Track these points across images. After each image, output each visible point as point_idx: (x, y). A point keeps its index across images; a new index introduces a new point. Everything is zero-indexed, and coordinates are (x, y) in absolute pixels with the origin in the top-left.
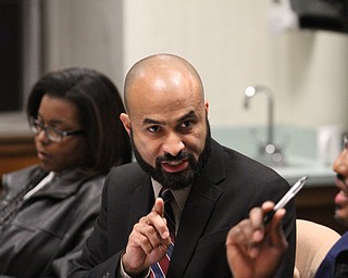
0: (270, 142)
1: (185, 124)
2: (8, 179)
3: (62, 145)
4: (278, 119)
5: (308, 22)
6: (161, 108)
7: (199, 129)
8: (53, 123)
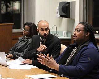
0: (56, 33)
1: (47, 29)
2: (19, 38)
3: (27, 32)
4: (57, 30)
5: (62, 16)
6: (43, 27)
7: (48, 30)
8: (26, 29)
